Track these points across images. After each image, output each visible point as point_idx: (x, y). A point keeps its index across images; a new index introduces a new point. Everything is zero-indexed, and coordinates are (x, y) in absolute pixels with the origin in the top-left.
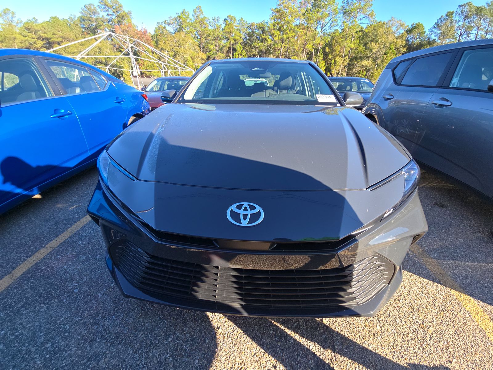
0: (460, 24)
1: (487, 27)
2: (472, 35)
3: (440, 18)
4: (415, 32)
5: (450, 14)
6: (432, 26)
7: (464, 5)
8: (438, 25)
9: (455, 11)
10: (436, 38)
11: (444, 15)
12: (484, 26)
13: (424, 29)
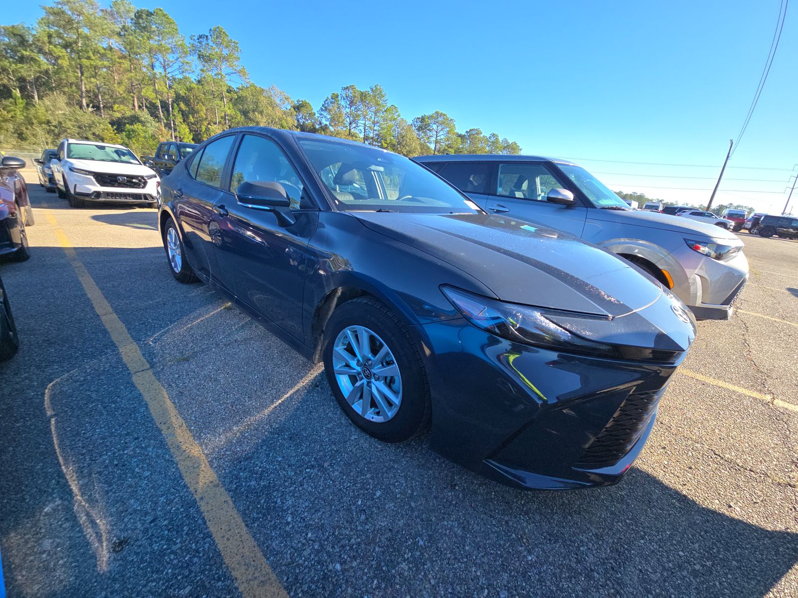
0: (348, 110)
1: (373, 117)
2: (361, 125)
3: (326, 100)
4: (304, 110)
5: (335, 97)
6: (319, 108)
7: (347, 88)
8: (326, 108)
9: (339, 94)
10: (328, 123)
11: (330, 97)
12: (370, 115)
13: (312, 109)
